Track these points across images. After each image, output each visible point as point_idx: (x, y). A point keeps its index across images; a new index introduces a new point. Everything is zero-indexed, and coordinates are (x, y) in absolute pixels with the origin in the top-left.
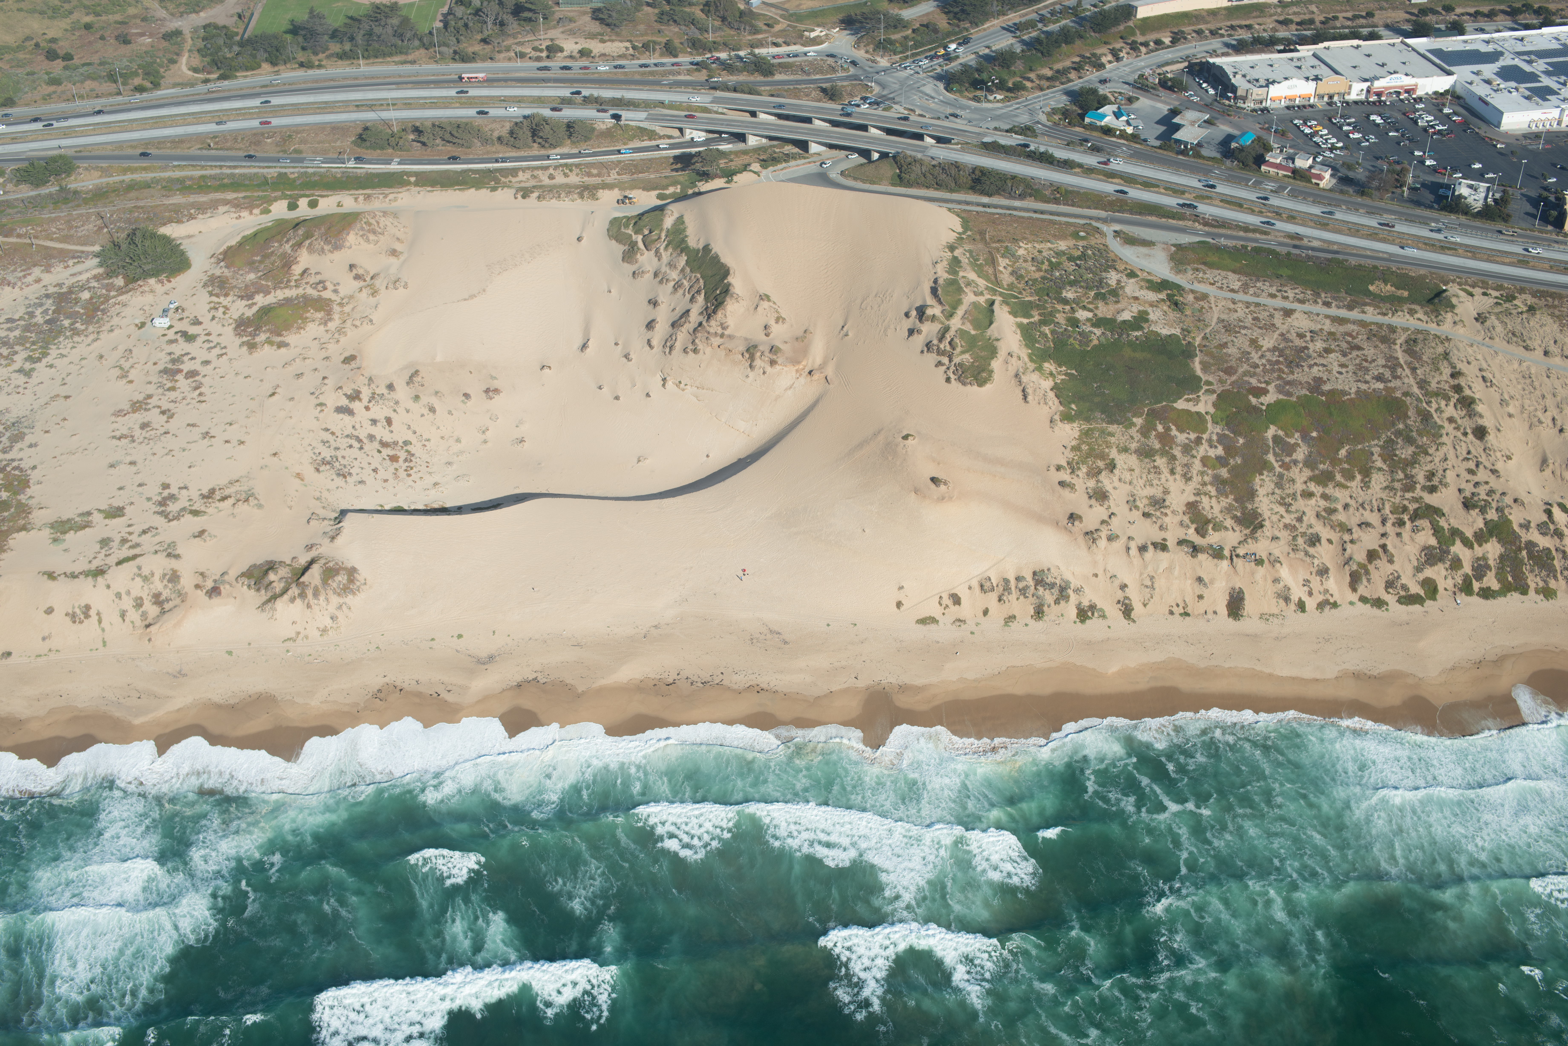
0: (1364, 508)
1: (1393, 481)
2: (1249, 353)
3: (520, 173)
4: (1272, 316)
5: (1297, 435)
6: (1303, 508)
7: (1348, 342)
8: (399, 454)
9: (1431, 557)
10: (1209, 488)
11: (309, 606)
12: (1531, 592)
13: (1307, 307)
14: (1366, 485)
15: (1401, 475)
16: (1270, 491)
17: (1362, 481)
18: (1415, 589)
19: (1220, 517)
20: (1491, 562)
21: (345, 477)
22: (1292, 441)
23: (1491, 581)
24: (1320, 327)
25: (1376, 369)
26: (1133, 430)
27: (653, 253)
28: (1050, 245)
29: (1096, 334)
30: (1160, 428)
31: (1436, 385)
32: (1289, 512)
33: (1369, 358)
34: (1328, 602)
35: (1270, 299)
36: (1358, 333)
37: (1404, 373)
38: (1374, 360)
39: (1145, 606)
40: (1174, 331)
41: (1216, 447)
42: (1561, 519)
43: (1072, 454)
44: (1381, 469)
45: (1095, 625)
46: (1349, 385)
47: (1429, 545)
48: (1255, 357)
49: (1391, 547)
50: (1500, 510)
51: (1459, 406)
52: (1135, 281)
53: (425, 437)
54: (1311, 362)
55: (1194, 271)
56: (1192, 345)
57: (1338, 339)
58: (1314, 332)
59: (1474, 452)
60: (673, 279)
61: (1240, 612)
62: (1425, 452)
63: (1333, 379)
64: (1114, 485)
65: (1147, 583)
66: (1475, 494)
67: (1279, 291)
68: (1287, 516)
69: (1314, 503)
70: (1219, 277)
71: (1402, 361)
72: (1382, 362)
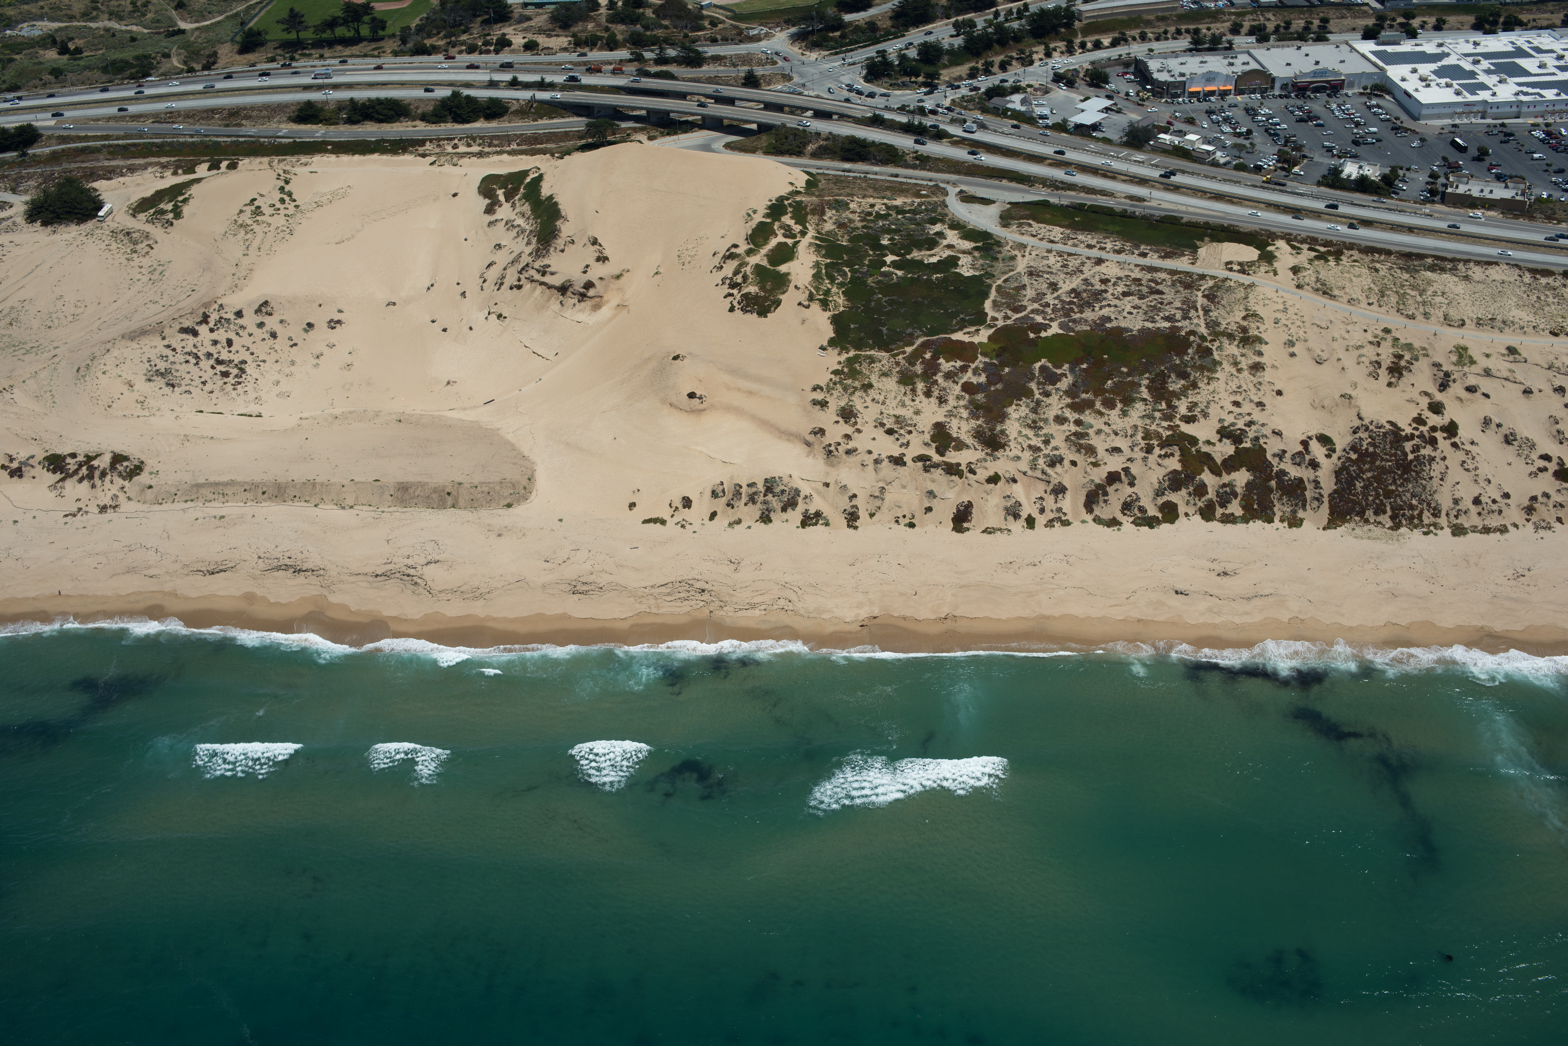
0: (1116, 434)
1: (1154, 410)
2: (1044, 294)
4: (1083, 264)
5: (1066, 366)
6: (1052, 431)
7: (1149, 287)
8: (231, 370)
9: (1175, 482)
10: (962, 410)
11: (93, 486)
12: (1277, 519)
13: (1122, 257)
14: (1124, 413)
15: (1164, 405)
16: (1023, 415)
17: (1121, 410)
18: (1152, 511)
19: (964, 437)
20: (1239, 490)
22: (1059, 371)
23: (1235, 508)
24: (1127, 273)
25: (1169, 311)
26: (901, 357)
27: (509, 205)
28: (885, 201)
29: (896, 274)
30: (928, 356)
31: (1224, 326)
32: (1037, 435)
33: (1165, 302)
34: (1059, 519)
35: (1087, 250)
36: (1164, 280)
37: (1196, 314)
38: (1170, 303)
39: (872, 515)
40: (977, 273)
41: (980, 375)
42: (1317, 450)
43: (833, 376)
44: (1145, 400)
45: (817, 531)
46: (1135, 323)
47: (1175, 471)
48: (1050, 298)
49: (1133, 471)
50: (1257, 439)
51: (1241, 345)
52: (956, 232)
53: (260, 359)
54: (1104, 303)
55: (1020, 225)
56: (990, 286)
57: (1141, 285)
58: (1120, 278)
59: (1244, 387)
60: (519, 226)
61: (965, 525)
62: (1194, 386)
63: (1121, 318)
64: (865, 405)
65: (877, 494)
66: (1233, 424)
67: (1098, 242)
68: (1034, 438)
69: (1065, 427)
70: (1043, 230)
71: (1199, 306)
72: (1178, 304)
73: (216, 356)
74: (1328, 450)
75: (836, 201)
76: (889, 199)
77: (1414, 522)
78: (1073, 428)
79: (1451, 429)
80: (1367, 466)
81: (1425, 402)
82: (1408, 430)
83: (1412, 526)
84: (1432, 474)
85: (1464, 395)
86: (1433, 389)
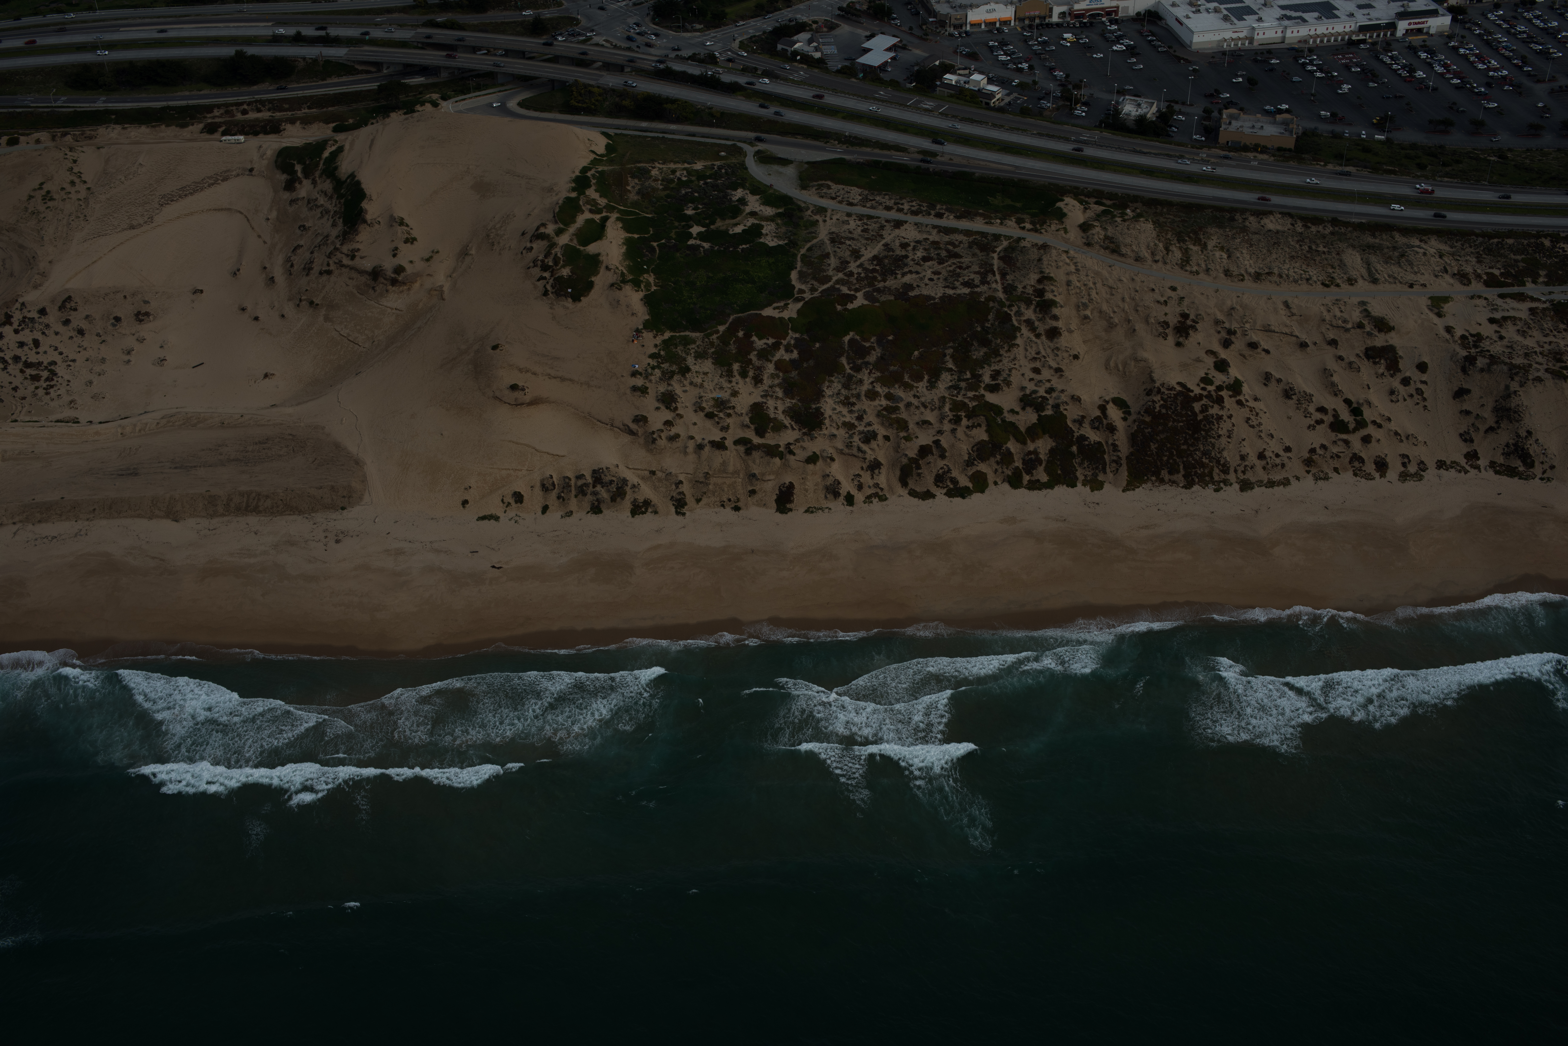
0: (925, 407)
1: (959, 380)
2: (847, 263)
3: (216, 110)
4: (882, 227)
5: (873, 339)
6: (864, 407)
7: (948, 251)
8: (41, 373)
9: (983, 452)
10: (777, 389)
12: (1079, 485)
13: (919, 219)
14: (932, 385)
15: (968, 375)
16: (836, 391)
17: (929, 381)
18: (965, 482)
19: (781, 417)
20: (1043, 457)
22: (867, 345)
23: (1041, 474)
24: (925, 236)
25: (968, 276)
26: (715, 336)
27: (310, 181)
28: (686, 165)
29: (703, 247)
30: (741, 334)
31: (1021, 290)
32: (851, 412)
33: (964, 265)
34: (876, 495)
35: (885, 212)
36: (961, 242)
37: (994, 279)
38: (968, 267)
39: (698, 501)
40: (781, 243)
41: (792, 352)
42: (1114, 414)
43: (650, 361)
44: (950, 370)
45: (646, 521)
46: (936, 291)
47: (983, 440)
48: (853, 267)
49: (944, 443)
50: (1056, 406)
51: (1038, 310)
52: (758, 197)
53: (71, 358)
54: (906, 270)
55: (820, 187)
56: (795, 256)
57: (940, 248)
58: (918, 242)
59: (1043, 353)
60: (322, 205)
61: (788, 506)
62: (996, 353)
63: (922, 285)
64: (684, 389)
65: (702, 480)
66: (1035, 392)
67: (896, 204)
68: (848, 415)
69: (877, 402)
70: (842, 192)
71: (995, 269)
72: (976, 268)
73: (24, 359)
74: (1124, 413)
75: (639, 168)
76: (689, 163)
77: (1205, 480)
78: (884, 402)
79: (1236, 388)
80: (1160, 428)
81: (1210, 361)
82: (1197, 391)
83: (1205, 485)
84: (1220, 432)
85: (1247, 352)
86: (1217, 347)
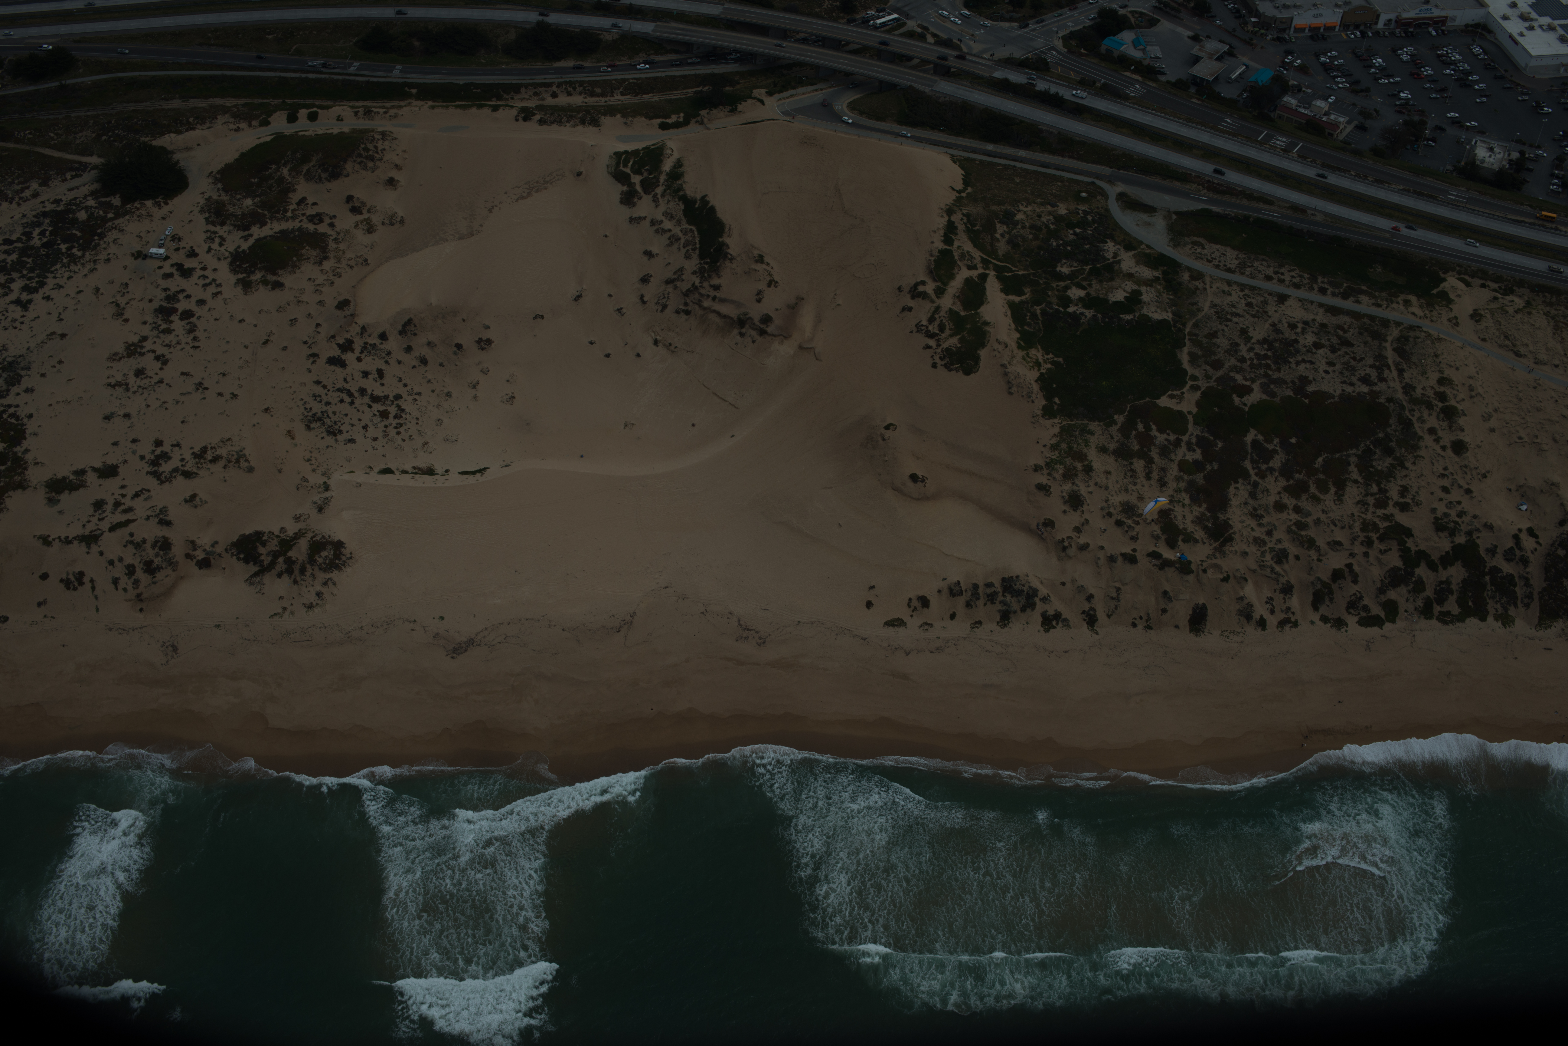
0: (1335, 525)
1: (1366, 495)
2: (1238, 345)
3: (523, 90)
4: (1265, 302)
5: (1276, 441)
6: (1273, 521)
7: (1339, 337)
8: (389, 409)
9: (1395, 578)
10: (1184, 495)
11: (295, 582)
12: (1490, 619)
13: (1302, 293)
14: (1339, 498)
15: (1375, 489)
16: (1243, 501)
17: (1336, 493)
18: (1376, 610)
19: (1190, 528)
20: (1454, 587)
21: (335, 435)
22: (1270, 447)
23: (1452, 606)
24: (1312, 317)
25: (1363, 369)
26: (1114, 428)
27: (651, 198)
28: (1050, 208)
29: (1086, 316)
30: (1140, 426)
31: (1421, 391)
32: (1260, 525)
33: (1358, 356)
34: (1289, 620)
35: (1266, 282)
36: (1350, 326)
37: (1390, 375)
38: (1362, 359)
39: (1110, 617)
40: (1166, 316)
41: (1194, 451)
42: (1527, 544)
43: (1051, 453)
44: (1356, 481)
45: (1058, 634)
46: (1334, 386)
47: (1395, 567)
49: (1356, 568)
50: (1469, 532)
51: (1441, 417)
52: (1131, 254)
53: (416, 390)
54: (1298, 357)
55: (1194, 245)
56: (1182, 333)
57: (1330, 333)
58: (1306, 323)
59: (1451, 469)
60: (670, 230)
61: (1202, 627)
62: (1402, 465)
63: (1319, 379)
64: (1090, 489)
65: (1114, 595)
66: (1446, 515)
67: (1276, 273)
68: (1257, 529)
69: (1285, 515)
70: (1217, 253)
71: (1390, 361)
72: (1370, 361)
73: (369, 392)
75: (1004, 211)
76: (1051, 204)
